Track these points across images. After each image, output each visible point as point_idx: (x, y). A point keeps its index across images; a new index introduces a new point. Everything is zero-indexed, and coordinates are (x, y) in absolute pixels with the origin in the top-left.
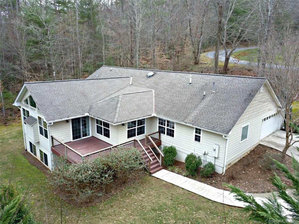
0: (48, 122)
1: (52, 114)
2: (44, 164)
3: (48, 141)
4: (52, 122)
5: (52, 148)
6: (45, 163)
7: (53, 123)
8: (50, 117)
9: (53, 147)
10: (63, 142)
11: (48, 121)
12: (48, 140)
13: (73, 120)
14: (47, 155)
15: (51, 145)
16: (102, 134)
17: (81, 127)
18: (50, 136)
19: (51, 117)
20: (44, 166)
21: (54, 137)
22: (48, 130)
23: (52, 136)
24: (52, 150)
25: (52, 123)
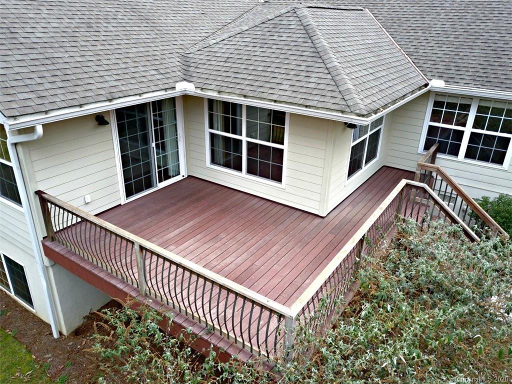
0: (12, 122)
1: (28, 82)
2: (12, 294)
3: (22, 214)
4: (37, 121)
5: (48, 243)
6: (17, 293)
7: (45, 126)
8: (21, 96)
9: (53, 239)
10: (90, 213)
11: (14, 117)
12: (24, 209)
13: (121, 113)
14: (22, 268)
15: (42, 232)
16: (239, 168)
17: (154, 145)
18: (32, 194)
19: (26, 96)
20: (15, 302)
21: (51, 193)
22: (13, 164)
23: (39, 193)
24: (48, 252)
25: (40, 130)
